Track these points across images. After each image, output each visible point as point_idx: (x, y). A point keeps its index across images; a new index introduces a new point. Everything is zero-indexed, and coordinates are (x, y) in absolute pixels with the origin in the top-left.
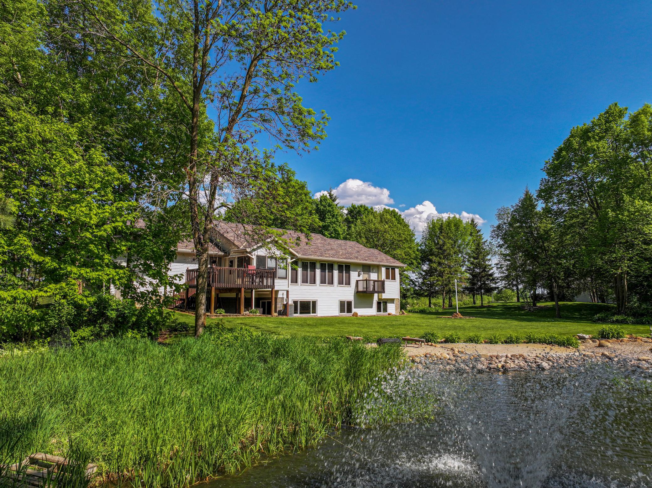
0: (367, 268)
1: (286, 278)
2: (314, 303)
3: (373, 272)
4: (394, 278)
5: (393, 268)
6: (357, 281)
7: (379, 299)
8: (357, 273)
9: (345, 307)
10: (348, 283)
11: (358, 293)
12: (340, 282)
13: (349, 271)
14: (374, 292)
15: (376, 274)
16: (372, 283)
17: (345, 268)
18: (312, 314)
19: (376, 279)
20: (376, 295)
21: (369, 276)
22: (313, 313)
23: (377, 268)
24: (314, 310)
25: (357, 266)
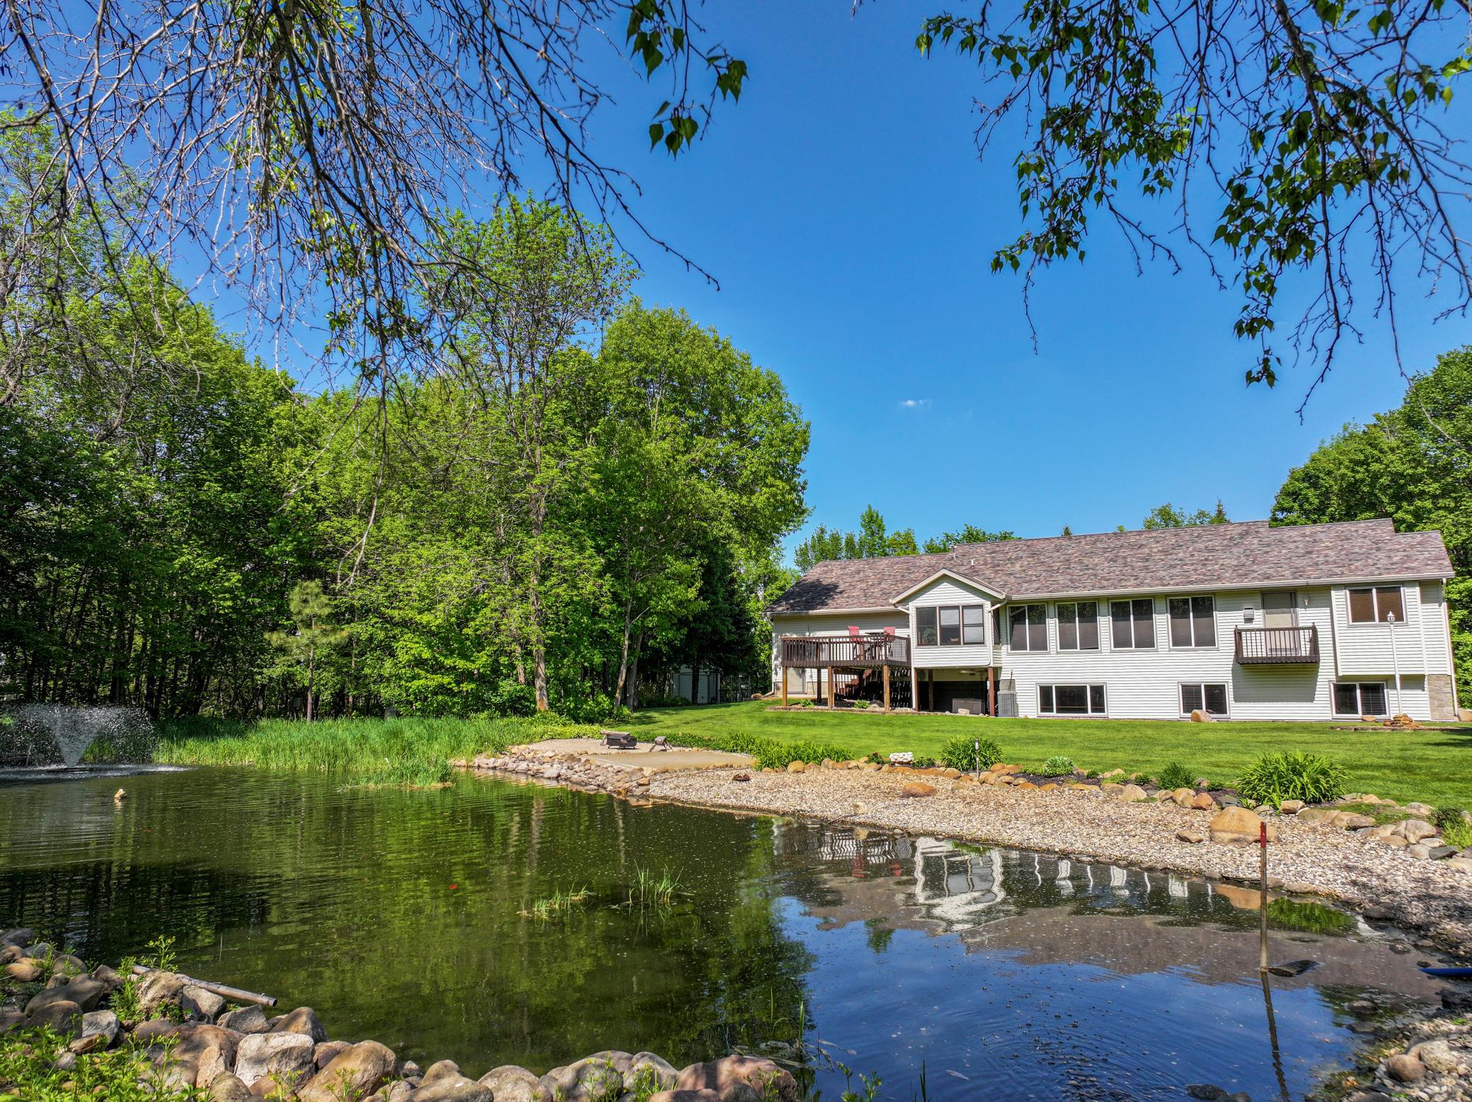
0: (1281, 598)
1: (982, 643)
2: (1098, 691)
3: (1306, 607)
4: (1396, 615)
5: (1389, 589)
7: (1340, 677)
8: (1241, 613)
9: (1203, 697)
10: (1207, 640)
12: (1180, 641)
13: (1210, 610)
15: (1319, 610)
18: (1091, 714)
20: (1327, 668)
21: (1292, 619)
22: (1094, 711)
24: (1099, 706)
25: (1236, 597)
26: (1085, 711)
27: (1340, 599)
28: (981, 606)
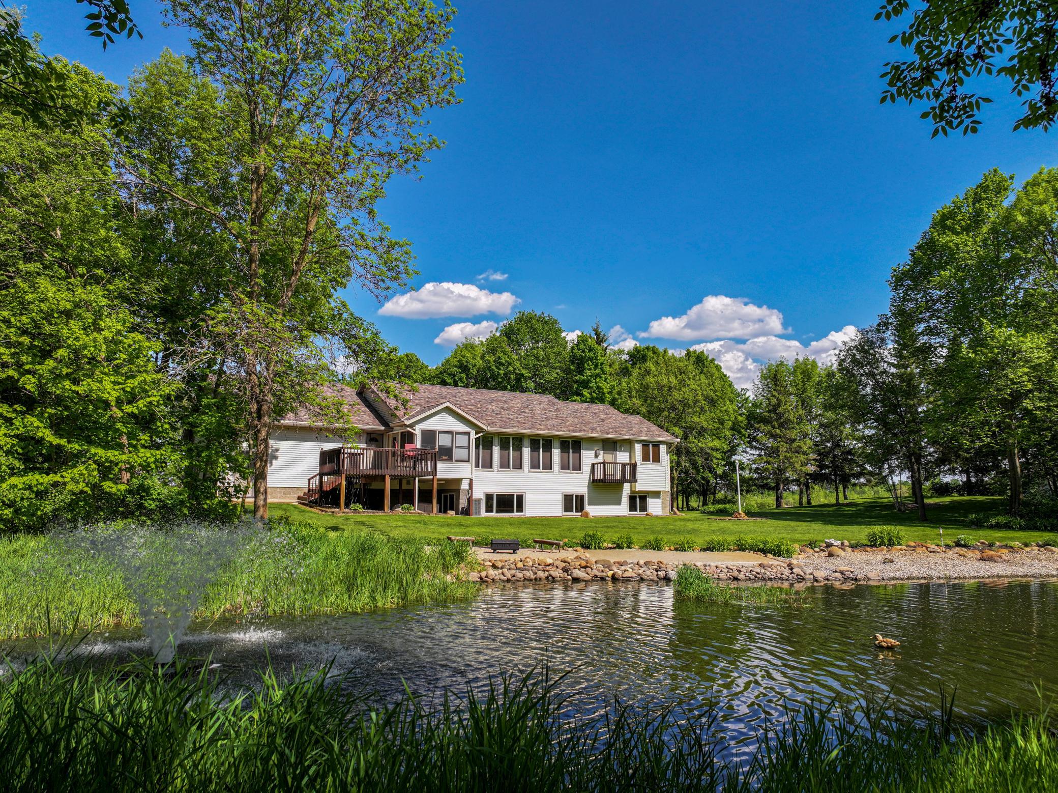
0: (611, 445)
1: (468, 461)
2: (520, 498)
3: (620, 451)
4: (657, 459)
5: (656, 445)
6: (593, 465)
7: (632, 491)
8: (593, 452)
9: (573, 503)
10: (578, 467)
11: (595, 483)
12: (564, 467)
13: (580, 449)
14: (623, 480)
15: (628, 454)
16: (619, 467)
17: (573, 445)
18: (516, 514)
19: (628, 461)
20: (627, 486)
21: (616, 457)
22: (517, 511)
23: (628, 444)
24: (520, 508)
25: (592, 442)
26: (512, 512)
27: (638, 447)
28: (468, 434)
